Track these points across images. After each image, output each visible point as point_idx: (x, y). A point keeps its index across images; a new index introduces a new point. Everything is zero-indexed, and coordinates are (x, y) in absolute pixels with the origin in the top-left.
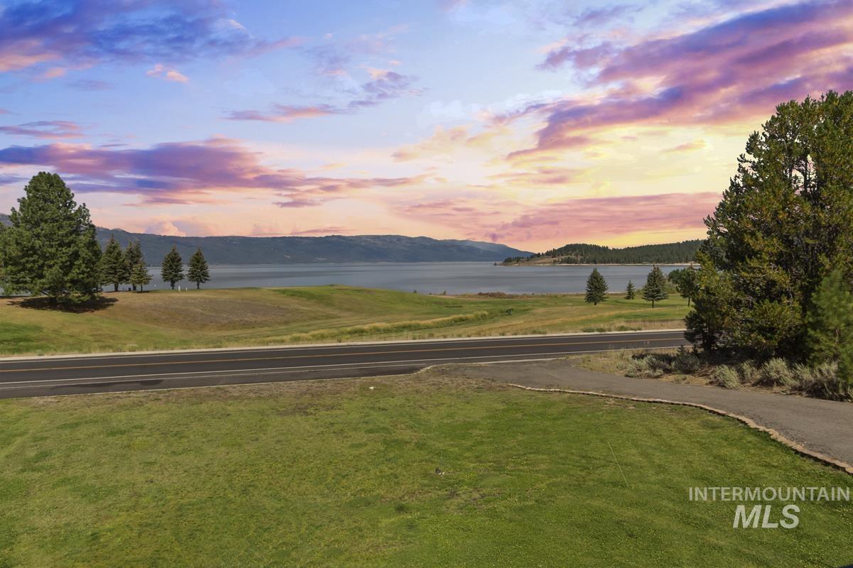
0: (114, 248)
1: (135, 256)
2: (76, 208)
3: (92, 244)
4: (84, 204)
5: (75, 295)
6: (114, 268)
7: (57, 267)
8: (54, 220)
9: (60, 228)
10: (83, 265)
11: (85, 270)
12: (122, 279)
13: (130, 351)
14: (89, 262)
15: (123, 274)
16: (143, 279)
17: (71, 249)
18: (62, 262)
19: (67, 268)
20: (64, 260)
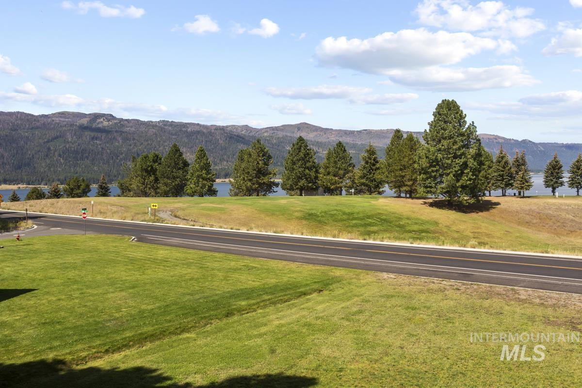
0: (502, 158)
1: (520, 163)
2: (467, 126)
3: (478, 155)
4: (473, 122)
5: (465, 198)
6: (502, 176)
7: (451, 175)
8: (450, 137)
9: (455, 143)
10: (471, 173)
11: (472, 177)
12: (509, 185)
13: (471, 247)
14: (476, 171)
15: (509, 180)
16: (525, 184)
17: (462, 160)
18: (455, 171)
19: (458, 176)
20: (456, 169)
